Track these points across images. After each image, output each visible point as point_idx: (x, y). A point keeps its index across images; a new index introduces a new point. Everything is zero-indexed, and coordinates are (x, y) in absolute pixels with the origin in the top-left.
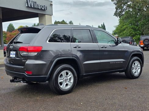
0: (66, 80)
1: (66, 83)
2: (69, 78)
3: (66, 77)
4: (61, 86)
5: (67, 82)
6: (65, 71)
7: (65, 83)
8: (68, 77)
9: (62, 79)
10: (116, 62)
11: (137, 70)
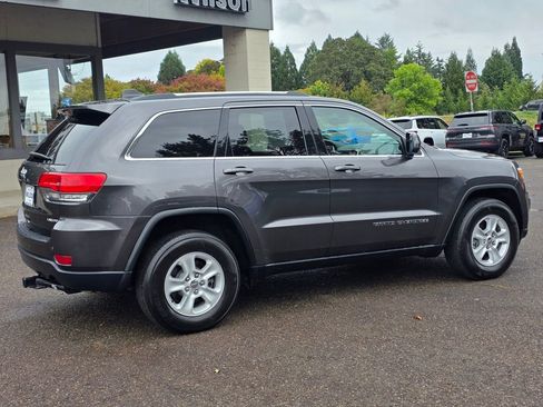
0: (195, 286)
1: (197, 296)
2: (206, 277)
3: (196, 275)
4: (177, 307)
5: (201, 293)
6: (192, 256)
7: (193, 296)
8: (202, 275)
9: (182, 283)
10: (400, 222)
11: (495, 247)
